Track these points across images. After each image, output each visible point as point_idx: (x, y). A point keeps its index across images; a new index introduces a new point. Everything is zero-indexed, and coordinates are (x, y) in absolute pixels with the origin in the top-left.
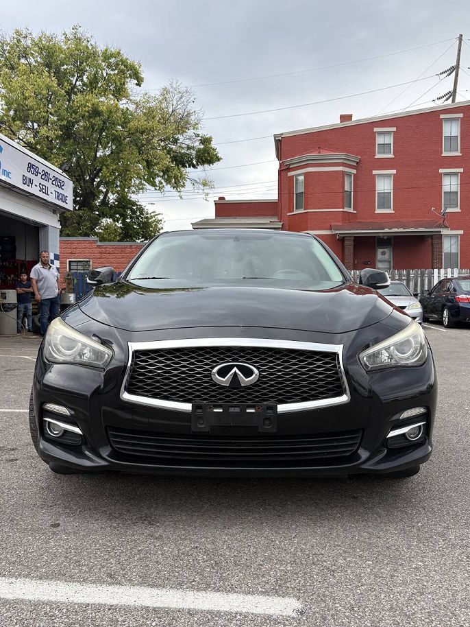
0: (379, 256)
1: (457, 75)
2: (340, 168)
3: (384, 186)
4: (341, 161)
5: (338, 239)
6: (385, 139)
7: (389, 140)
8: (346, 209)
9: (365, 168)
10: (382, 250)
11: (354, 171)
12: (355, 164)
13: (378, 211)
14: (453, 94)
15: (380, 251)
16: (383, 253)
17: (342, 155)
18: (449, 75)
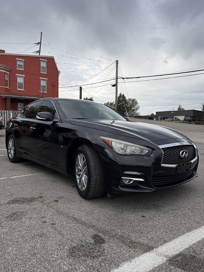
0: (19, 106)
1: (40, 46)
2: (4, 71)
3: (20, 80)
4: (4, 68)
5: (3, 98)
6: (20, 63)
7: (22, 64)
8: (6, 87)
9: (13, 72)
10: (20, 104)
11: (9, 73)
12: (9, 70)
13: (18, 89)
14: (39, 52)
15: (19, 104)
16: (20, 105)
17: (4, 66)
18: (37, 45)
